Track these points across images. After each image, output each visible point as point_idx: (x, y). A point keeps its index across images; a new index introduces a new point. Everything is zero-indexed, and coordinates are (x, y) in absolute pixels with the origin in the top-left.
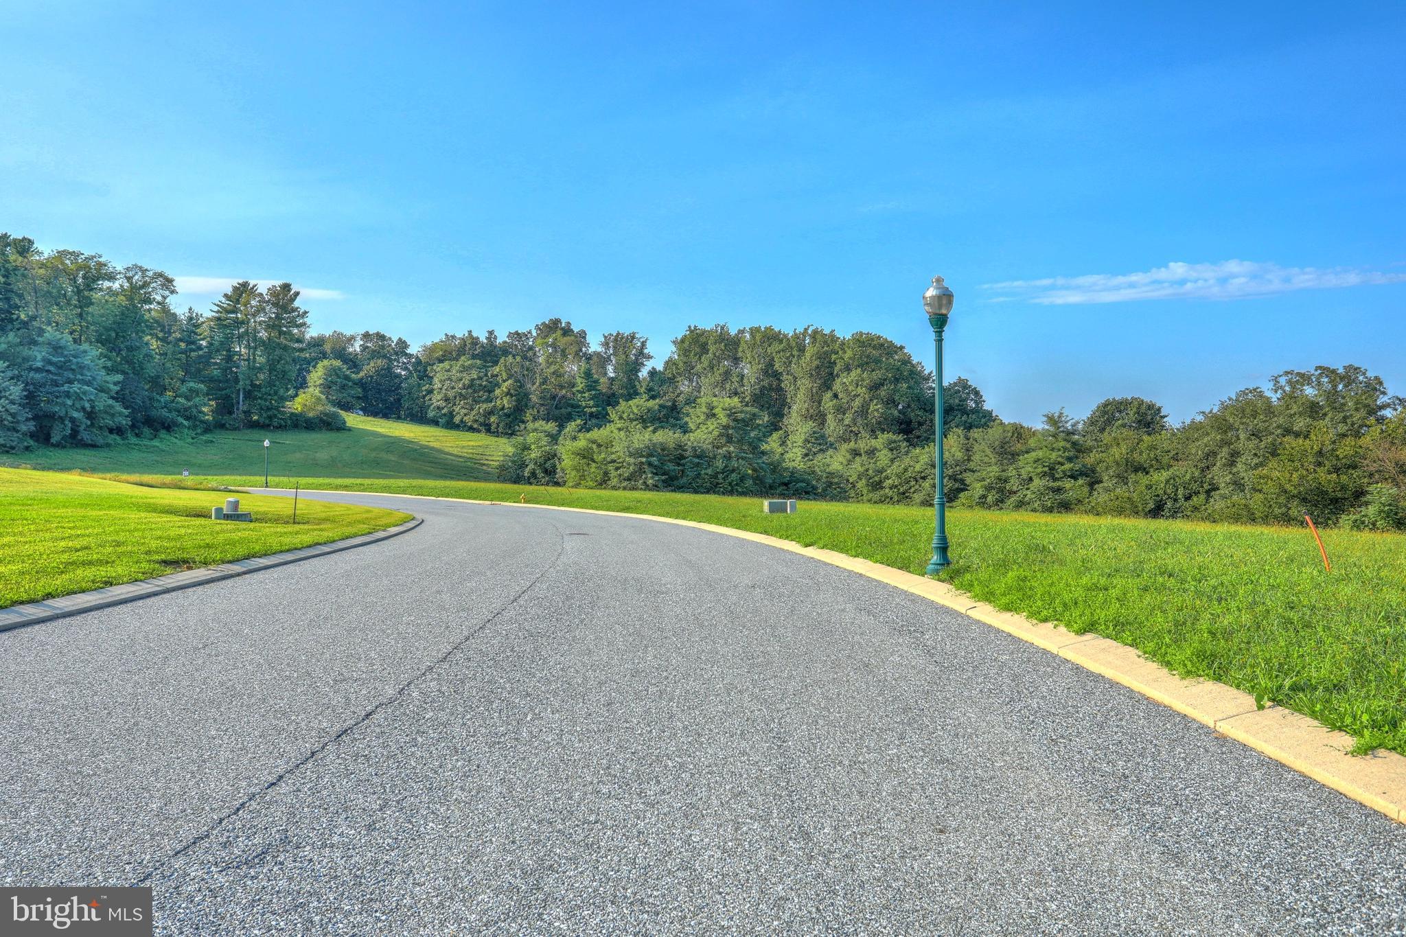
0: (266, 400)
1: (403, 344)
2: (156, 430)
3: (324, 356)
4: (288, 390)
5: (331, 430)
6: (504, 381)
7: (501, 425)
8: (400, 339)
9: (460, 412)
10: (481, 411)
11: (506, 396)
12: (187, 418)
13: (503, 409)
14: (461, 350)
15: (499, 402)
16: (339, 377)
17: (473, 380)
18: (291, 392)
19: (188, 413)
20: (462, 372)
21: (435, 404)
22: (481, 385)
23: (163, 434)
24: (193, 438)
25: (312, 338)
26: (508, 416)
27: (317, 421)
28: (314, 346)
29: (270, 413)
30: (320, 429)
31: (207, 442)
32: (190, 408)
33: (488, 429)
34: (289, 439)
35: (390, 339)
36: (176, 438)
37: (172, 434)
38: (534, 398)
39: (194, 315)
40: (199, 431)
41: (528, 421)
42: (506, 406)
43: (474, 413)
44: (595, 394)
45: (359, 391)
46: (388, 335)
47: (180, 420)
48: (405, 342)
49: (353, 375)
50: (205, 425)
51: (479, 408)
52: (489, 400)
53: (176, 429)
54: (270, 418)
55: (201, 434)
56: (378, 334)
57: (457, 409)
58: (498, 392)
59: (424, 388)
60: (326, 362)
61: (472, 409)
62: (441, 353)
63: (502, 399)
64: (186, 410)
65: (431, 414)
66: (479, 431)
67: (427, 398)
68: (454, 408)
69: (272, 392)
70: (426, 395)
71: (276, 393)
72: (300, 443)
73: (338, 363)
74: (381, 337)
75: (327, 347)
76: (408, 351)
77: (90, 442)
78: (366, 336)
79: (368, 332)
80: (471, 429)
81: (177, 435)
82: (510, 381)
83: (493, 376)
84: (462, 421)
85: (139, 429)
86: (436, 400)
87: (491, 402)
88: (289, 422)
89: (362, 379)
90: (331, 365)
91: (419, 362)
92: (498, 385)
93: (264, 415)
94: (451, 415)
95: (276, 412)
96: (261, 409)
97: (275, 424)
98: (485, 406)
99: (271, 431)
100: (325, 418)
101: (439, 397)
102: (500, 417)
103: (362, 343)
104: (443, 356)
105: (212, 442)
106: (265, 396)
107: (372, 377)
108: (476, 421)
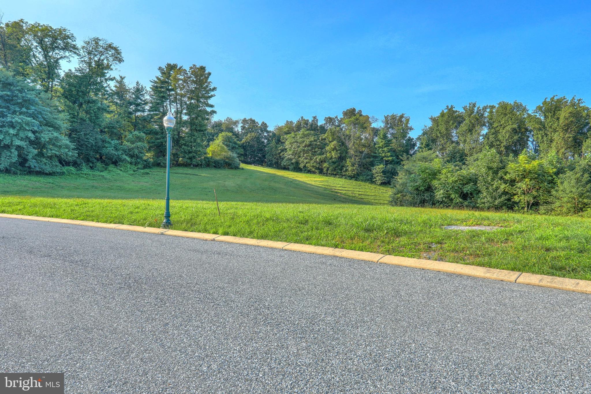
0: (188, 146)
1: (264, 125)
2: (107, 165)
3: (222, 131)
4: (202, 141)
5: (232, 168)
6: (330, 142)
7: (330, 169)
8: (263, 123)
9: (303, 161)
10: (318, 160)
11: (333, 150)
12: (132, 156)
13: (331, 158)
14: (299, 127)
15: (328, 155)
16: (231, 142)
17: (311, 142)
18: (205, 143)
19: (131, 153)
20: (303, 137)
21: (287, 157)
22: (316, 145)
23: (111, 167)
24: (134, 171)
25: (215, 122)
26: (334, 163)
27: (222, 162)
28: (216, 126)
29: (191, 155)
30: (224, 168)
31: (143, 174)
32: (133, 149)
33: (321, 172)
34: (205, 173)
35: (257, 123)
36: (121, 170)
37: (118, 167)
38: (352, 152)
39: (140, 86)
40: (139, 166)
41: (348, 166)
42: (334, 156)
43: (312, 162)
44: (390, 149)
45: (242, 151)
46: (256, 121)
47: (124, 157)
48: (266, 124)
49: (238, 142)
50: (145, 163)
51: (316, 158)
52: (322, 154)
53: (121, 163)
54: (190, 158)
55: (142, 169)
56: (251, 120)
57: (301, 159)
58: (328, 148)
59: (279, 148)
60: (223, 134)
61: (311, 159)
62: (287, 129)
63: (330, 152)
64: (130, 150)
65: (284, 163)
66: (314, 173)
67: (281, 154)
68: (300, 158)
69: (192, 140)
70: (280, 153)
71: (195, 141)
72: (212, 176)
73: (230, 134)
74: (253, 121)
75: (224, 127)
76: (268, 129)
77: (38, 169)
78: (245, 121)
79: (245, 119)
80: (309, 172)
81: (122, 169)
82: (335, 142)
83: (322, 140)
84: (305, 166)
85: (93, 163)
86: (288, 155)
87: (323, 154)
88: (204, 162)
89: (243, 144)
90: (226, 135)
91: (274, 135)
92: (326, 144)
93: (187, 156)
94: (297, 163)
95: (195, 155)
96: (185, 152)
97: (194, 163)
98: (320, 157)
99: (191, 168)
100: (227, 160)
101: (290, 153)
102: (329, 163)
103: (242, 125)
104: (288, 131)
105: (148, 173)
106: (187, 143)
107: (249, 142)
108: (313, 167)
